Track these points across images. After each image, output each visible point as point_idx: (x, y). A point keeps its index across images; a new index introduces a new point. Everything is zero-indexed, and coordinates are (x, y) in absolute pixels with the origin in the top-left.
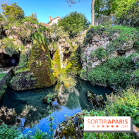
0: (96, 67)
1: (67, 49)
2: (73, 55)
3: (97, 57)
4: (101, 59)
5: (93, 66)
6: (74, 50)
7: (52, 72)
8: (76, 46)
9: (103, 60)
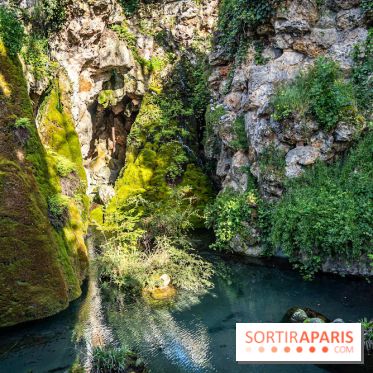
0: (312, 175)
1: (113, 77)
2: (150, 114)
3: (312, 115)
4: (332, 131)
5: (292, 171)
6: (155, 85)
7: (60, 219)
8: (161, 63)
9: (344, 133)
